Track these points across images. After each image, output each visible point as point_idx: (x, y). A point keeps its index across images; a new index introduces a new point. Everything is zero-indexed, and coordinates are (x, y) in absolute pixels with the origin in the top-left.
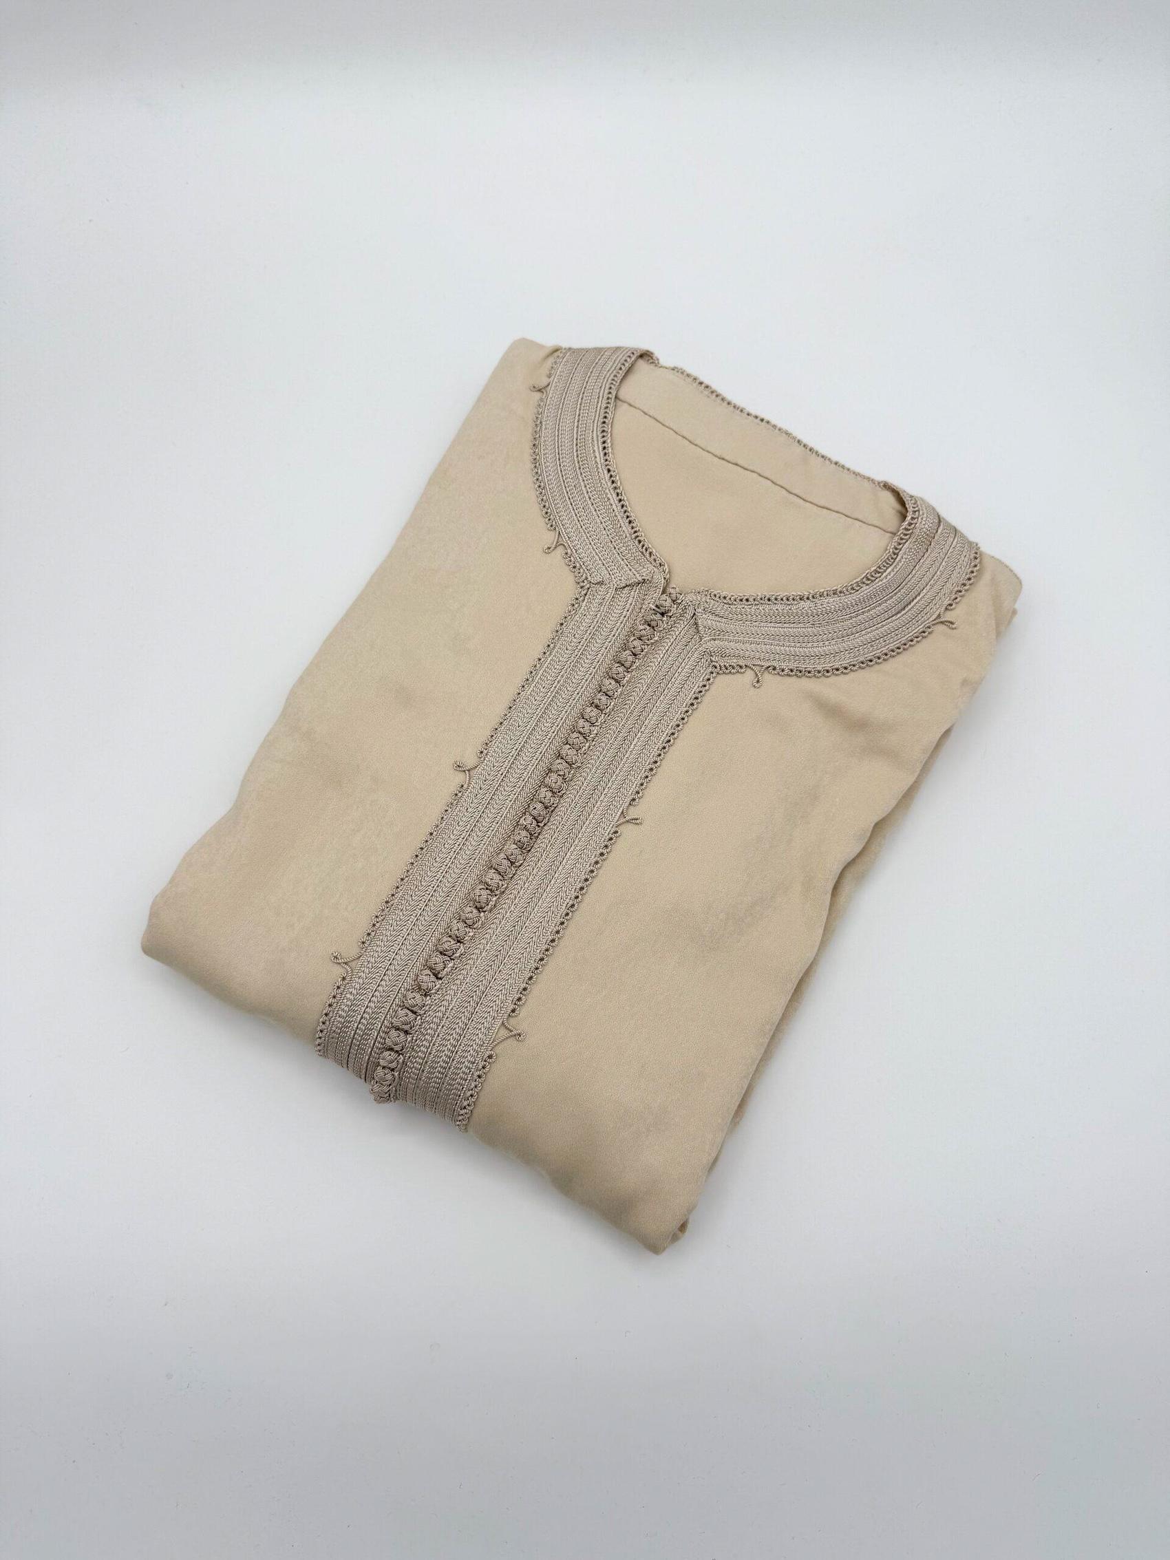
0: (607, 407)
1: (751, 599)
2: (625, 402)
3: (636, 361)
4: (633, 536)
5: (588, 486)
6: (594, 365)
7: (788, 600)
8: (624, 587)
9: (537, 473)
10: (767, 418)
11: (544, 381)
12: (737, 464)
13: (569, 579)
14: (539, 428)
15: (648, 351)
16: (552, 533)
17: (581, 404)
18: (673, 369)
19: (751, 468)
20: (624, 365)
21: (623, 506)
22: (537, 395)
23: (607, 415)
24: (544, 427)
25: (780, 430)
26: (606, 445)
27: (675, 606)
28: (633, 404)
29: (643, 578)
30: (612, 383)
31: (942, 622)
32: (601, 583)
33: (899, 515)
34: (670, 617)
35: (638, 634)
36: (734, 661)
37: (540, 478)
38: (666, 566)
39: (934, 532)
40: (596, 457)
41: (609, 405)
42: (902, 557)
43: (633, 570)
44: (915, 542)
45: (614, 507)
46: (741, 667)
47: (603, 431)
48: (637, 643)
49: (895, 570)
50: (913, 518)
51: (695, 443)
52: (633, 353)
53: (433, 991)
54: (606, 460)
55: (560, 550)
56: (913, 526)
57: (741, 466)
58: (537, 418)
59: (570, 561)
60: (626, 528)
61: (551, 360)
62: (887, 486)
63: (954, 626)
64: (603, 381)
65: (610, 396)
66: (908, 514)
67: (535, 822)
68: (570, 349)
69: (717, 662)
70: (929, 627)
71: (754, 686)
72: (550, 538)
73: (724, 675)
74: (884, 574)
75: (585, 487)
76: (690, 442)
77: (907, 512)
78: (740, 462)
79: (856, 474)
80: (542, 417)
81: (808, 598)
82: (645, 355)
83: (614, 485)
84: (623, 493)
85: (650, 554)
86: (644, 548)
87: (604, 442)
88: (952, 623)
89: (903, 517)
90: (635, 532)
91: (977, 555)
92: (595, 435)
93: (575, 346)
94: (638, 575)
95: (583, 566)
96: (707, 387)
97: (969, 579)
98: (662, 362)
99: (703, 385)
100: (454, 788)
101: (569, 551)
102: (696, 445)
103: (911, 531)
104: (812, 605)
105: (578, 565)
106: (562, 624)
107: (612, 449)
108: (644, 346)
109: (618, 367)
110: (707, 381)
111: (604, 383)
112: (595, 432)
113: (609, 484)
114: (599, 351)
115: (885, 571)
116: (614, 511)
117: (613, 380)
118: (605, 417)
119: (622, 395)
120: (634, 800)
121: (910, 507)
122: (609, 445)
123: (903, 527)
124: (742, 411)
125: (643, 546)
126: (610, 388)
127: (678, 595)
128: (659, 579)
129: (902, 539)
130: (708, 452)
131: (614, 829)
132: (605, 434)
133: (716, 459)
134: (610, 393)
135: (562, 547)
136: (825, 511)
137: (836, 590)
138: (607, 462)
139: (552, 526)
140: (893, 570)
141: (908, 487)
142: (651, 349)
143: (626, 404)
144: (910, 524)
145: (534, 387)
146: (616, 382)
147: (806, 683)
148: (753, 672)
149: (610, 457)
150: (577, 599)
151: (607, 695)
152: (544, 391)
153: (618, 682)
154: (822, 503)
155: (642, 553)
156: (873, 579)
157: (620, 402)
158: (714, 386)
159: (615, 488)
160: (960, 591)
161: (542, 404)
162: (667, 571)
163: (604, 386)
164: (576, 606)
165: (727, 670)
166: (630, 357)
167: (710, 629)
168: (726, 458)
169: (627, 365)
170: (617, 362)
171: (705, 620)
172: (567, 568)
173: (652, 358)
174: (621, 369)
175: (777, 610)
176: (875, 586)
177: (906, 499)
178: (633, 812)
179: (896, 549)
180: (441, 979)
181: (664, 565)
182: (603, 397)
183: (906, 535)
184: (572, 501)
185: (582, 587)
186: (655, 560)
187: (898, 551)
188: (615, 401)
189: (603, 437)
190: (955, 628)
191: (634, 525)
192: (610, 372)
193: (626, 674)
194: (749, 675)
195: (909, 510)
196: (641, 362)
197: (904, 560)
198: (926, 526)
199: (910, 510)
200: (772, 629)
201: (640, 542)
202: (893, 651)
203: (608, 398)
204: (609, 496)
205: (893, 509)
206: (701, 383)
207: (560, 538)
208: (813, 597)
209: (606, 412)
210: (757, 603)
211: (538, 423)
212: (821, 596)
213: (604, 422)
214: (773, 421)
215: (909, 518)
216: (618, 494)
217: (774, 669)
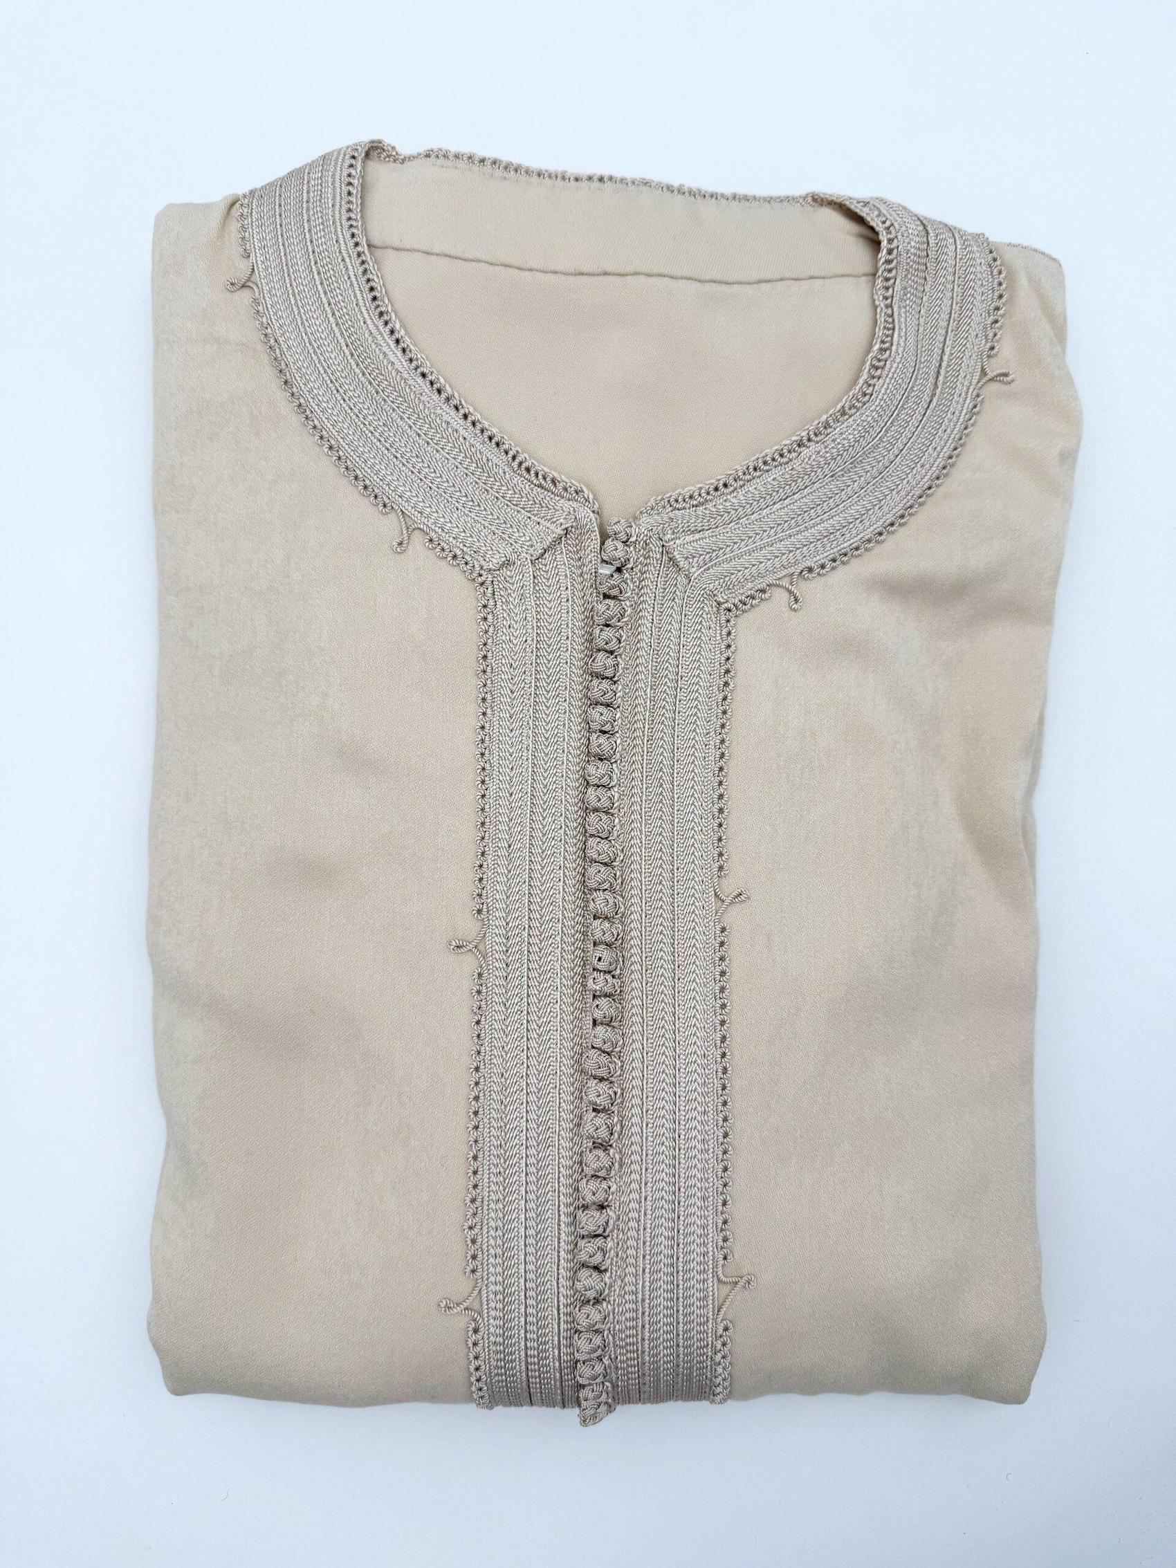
0: (365, 271)
1: (731, 481)
2: (386, 248)
3: (363, 167)
4: (515, 464)
5: (405, 416)
6: (305, 206)
7: (782, 456)
8: (542, 555)
9: (315, 427)
10: (606, 172)
11: (243, 267)
12: (606, 274)
13: (453, 577)
14: (277, 350)
15: (373, 142)
16: (392, 516)
17: (322, 284)
18: (428, 156)
19: (629, 269)
20: (350, 184)
21: (474, 424)
22: (245, 296)
23: (372, 284)
24: (284, 347)
25: (633, 183)
26: (397, 335)
27: (632, 548)
28: (401, 246)
29: (563, 527)
30: (351, 226)
31: (991, 380)
32: (507, 563)
33: (861, 240)
34: (632, 569)
35: (600, 620)
36: (749, 587)
37: (324, 433)
38: (585, 490)
39: (925, 246)
40: (393, 363)
41: (366, 266)
42: (899, 307)
43: (542, 521)
44: (906, 276)
45: (462, 432)
46: (763, 591)
47: (381, 314)
48: (608, 633)
49: (903, 334)
50: (890, 241)
51: (528, 266)
52: (354, 157)
53: (607, 1291)
54: (411, 360)
55: (418, 538)
56: (895, 251)
57: (614, 274)
58: (266, 335)
59: (443, 549)
60: (498, 459)
61: (234, 226)
62: (820, 201)
63: (1009, 379)
64: (336, 228)
65: (359, 249)
66: (881, 237)
67: (608, 977)
68: (252, 192)
69: (727, 601)
70: (978, 396)
71: (795, 610)
72: (390, 526)
73: (745, 614)
74: (894, 348)
75: (402, 418)
76: (520, 269)
77: (877, 233)
78: (609, 269)
79: (769, 200)
80: (274, 330)
81: (809, 440)
82: (374, 150)
83: (443, 396)
84: (463, 403)
85: (553, 481)
86: (540, 477)
87: (392, 332)
88: (1006, 375)
89: (875, 243)
90: (514, 458)
91: (993, 253)
92: (371, 327)
93: (259, 182)
94: (552, 527)
95: (465, 549)
96: (494, 162)
97: (1001, 297)
98: (404, 149)
99: (488, 163)
100: (468, 984)
101: (433, 534)
102: (531, 270)
103: (895, 261)
104: (819, 447)
105: (459, 552)
106: (485, 657)
107: (410, 337)
108: (366, 136)
109: (344, 194)
110: (490, 153)
111: (339, 230)
112: (369, 322)
113: (435, 396)
114: (297, 175)
115: (892, 345)
116: (465, 439)
117: (349, 219)
118: (372, 289)
119: (376, 241)
120: (721, 868)
121: (877, 225)
122: (403, 332)
123: (883, 260)
124: (563, 178)
125: (537, 475)
126: (353, 235)
127: (628, 530)
128: (585, 514)
129: (887, 280)
130: (555, 272)
131: (718, 928)
132: (386, 317)
133: (572, 278)
134: (357, 244)
135: (417, 532)
136: (763, 286)
137: (843, 407)
138: (415, 363)
139: (385, 506)
140: (900, 336)
141: (852, 190)
142: (375, 137)
143: (389, 251)
144: (890, 252)
145: (232, 284)
146: (356, 220)
147: (858, 568)
148: (783, 590)
149: (414, 351)
150: (485, 606)
151: (604, 732)
152: (250, 284)
153: (608, 706)
154: (754, 277)
155: (540, 486)
156: (882, 364)
157: (378, 250)
158: (505, 157)
159: (448, 399)
160: (996, 322)
161: (260, 308)
162: (591, 497)
163: (341, 236)
164: (490, 617)
165: (745, 604)
166: (351, 166)
167: (694, 557)
168: (585, 270)
169: (355, 182)
170: (338, 185)
171: (682, 546)
172: (444, 563)
173: (384, 150)
174: (349, 194)
175: (774, 479)
176: (890, 375)
177: (864, 212)
178: (729, 887)
179: (886, 298)
180: (606, 1270)
181: (583, 491)
182: (350, 256)
183: (890, 271)
184: (393, 450)
185: (482, 584)
186: (565, 489)
187: (889, 301)
188: (371, 254)
189: (386, 323)
190: (1012, 381)
191: (506, 447)
192: (337, 207)
193: (614, 687)
194: (780, 597)
195: (877, 229)
196: (373, 165)
197: (903, 310)
198: (913, 244)
199: (880, 227)
200: (780, 511)
201: (528, 470)
202: (951, 457)
203: (359, 255)
204: (445, 417)
205: (849, 233)
206: (483, 161)
207: (407, 519)
208: (816, 435)
209: (368, 280)
210: (741, 483)
211: (271, 343)
212: (825, 428)
213: (375, 298)
214: (618, 174)
215: (884, 243)
216: (457, 408)
217: (810, 570)
